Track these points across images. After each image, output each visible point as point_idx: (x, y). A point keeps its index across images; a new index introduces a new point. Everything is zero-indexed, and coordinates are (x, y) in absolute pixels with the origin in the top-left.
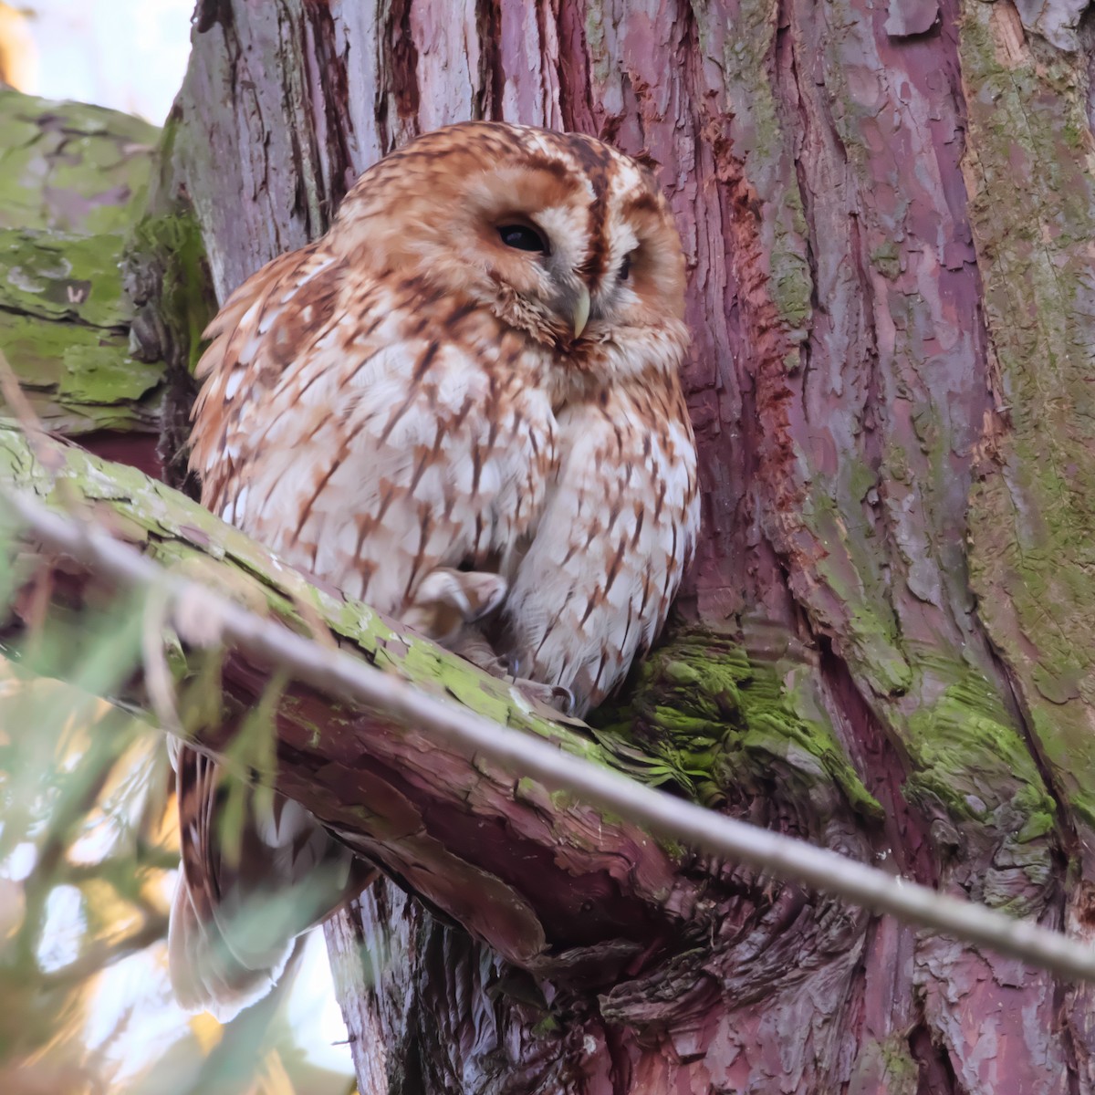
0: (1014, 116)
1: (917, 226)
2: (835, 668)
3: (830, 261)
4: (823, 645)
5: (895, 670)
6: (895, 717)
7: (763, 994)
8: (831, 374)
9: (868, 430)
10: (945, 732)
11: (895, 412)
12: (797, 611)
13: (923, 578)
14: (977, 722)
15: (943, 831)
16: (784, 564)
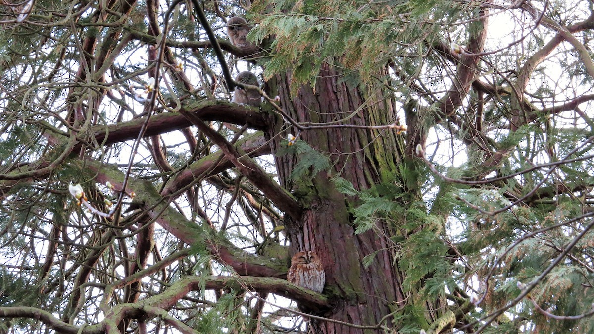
0: (349, 243)
1: (342, 252)
2: (339, 287)
3: (336, 256)
4: (338, 285)
5: (344, 287)
6: (344, 290)
7: (336, 313)
8: (337, 264)
9: (340, 268)
10: (348, 291)
11: (342, 267)
12: (336, 283)
13: (345, 279)
14: (350, 290)
15: (348, 298)
16: (335, 279)
